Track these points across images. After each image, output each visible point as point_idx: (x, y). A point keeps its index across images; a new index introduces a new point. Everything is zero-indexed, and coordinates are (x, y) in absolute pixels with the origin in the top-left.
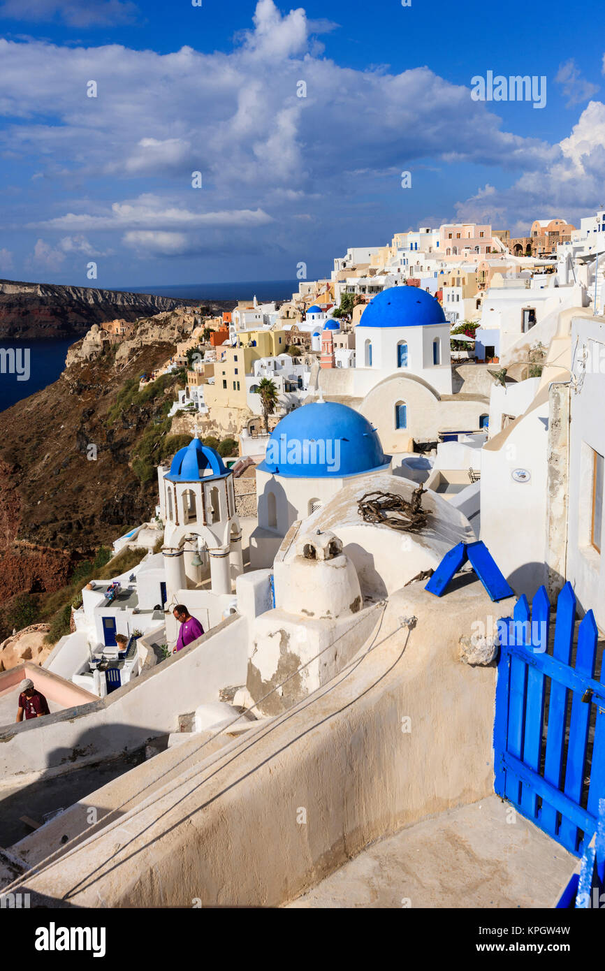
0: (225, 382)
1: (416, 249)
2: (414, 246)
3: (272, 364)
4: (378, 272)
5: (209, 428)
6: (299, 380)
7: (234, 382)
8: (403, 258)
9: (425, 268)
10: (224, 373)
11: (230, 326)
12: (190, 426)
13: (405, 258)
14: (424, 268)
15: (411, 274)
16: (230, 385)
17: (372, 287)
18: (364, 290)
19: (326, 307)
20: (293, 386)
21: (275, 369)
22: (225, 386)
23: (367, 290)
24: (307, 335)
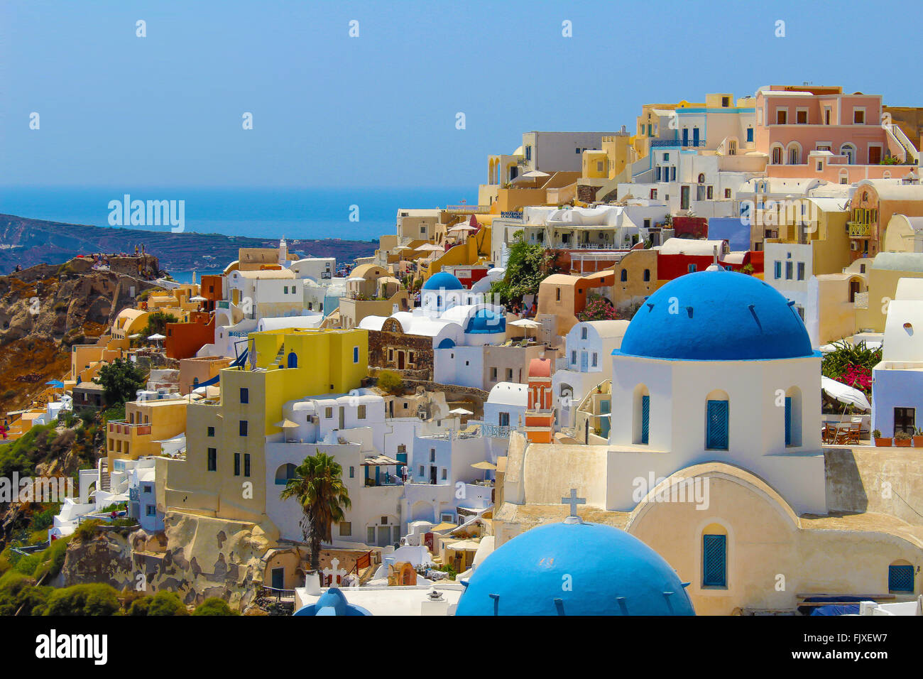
0: (212, 454)
1: (696, 143)
2: (691, 136)
3: (336, 414)
4: (600, 195)
5: (163, 571)
6: (398, 457)
7: (237, 456)
8: (663, 165)
9: (718, 194)
10: (211, 431)
11: (218, 310)
12: (114, 562)
13: (669, 164)
14: (715, 192)
15: (684, 204)
16: (225, 461)
17: (587, 233)
18: (566, 238)
19: (469, 275)
20: (383, 470)
21: (342, 426)
22: (212, 466)
23: (575, 240)
24: (423, 343)
